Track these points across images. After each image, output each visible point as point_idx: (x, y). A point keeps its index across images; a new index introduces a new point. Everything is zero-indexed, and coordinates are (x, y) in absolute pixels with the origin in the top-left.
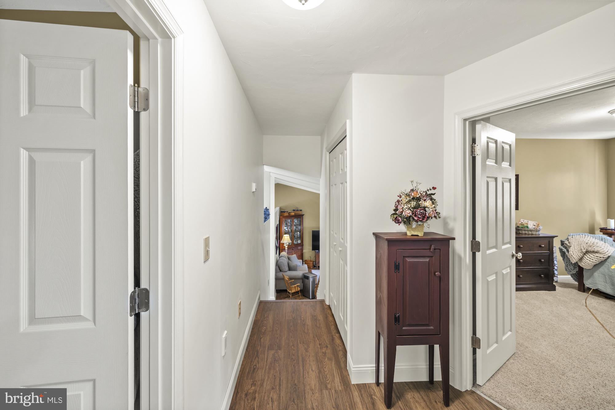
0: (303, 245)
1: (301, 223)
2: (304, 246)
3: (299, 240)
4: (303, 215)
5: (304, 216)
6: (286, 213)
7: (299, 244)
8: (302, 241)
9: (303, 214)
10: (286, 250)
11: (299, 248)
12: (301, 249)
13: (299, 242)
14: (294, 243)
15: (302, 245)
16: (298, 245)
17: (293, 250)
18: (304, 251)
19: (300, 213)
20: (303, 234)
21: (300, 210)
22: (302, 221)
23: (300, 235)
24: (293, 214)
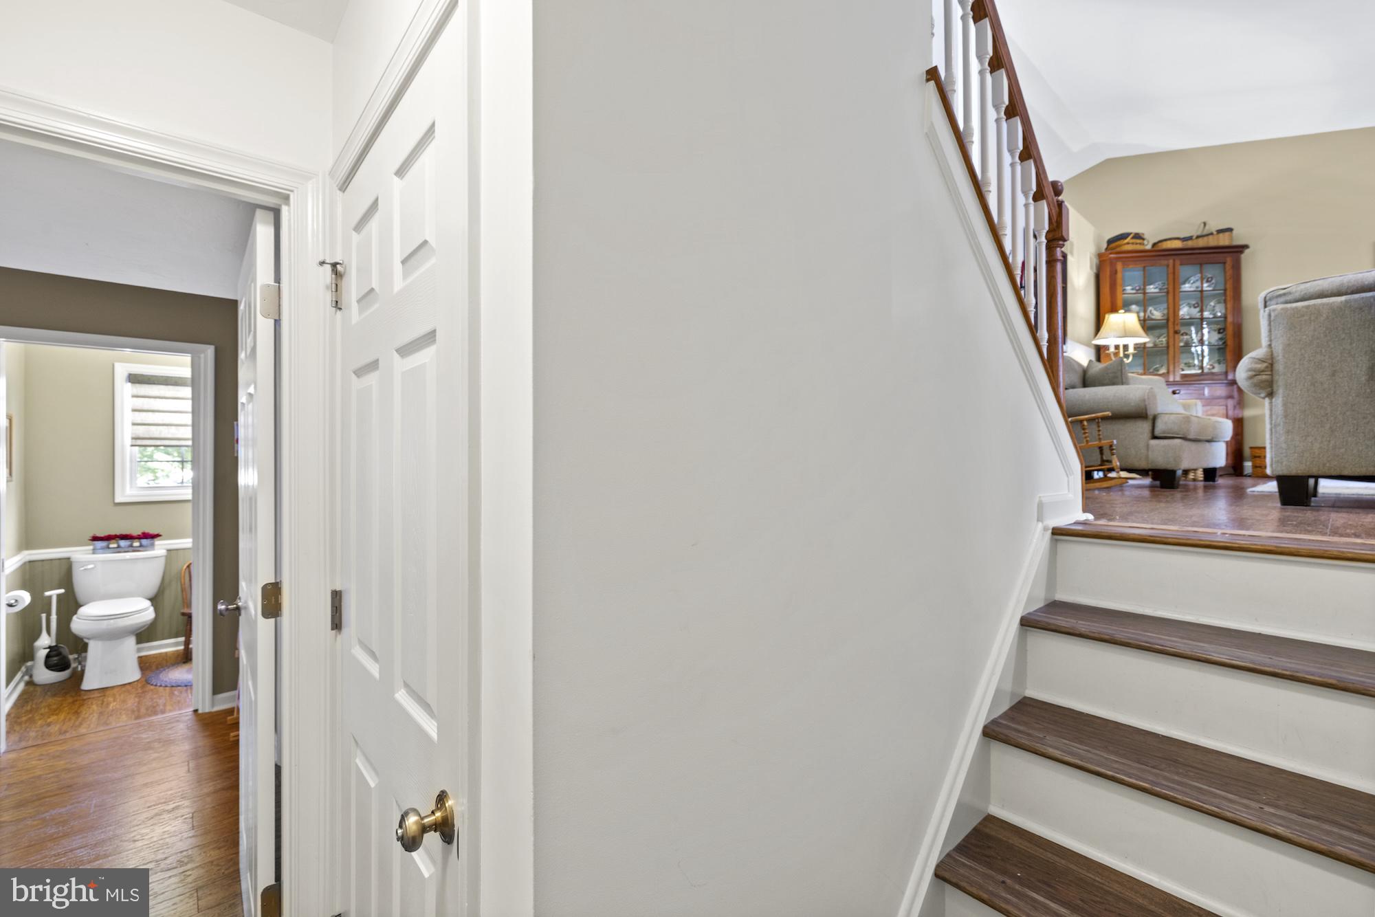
1: (1229, 286)
4: (1242, 248)
5: (1243, 256)
6: (1126, 241)
7: (1213, 374)
9: (1237, 242)
19: (1224, 240)
20: (1240, 333)
21: (1219, 231)
22: (1230, 278)
23: (1220, 339)
24: (1177, 244)
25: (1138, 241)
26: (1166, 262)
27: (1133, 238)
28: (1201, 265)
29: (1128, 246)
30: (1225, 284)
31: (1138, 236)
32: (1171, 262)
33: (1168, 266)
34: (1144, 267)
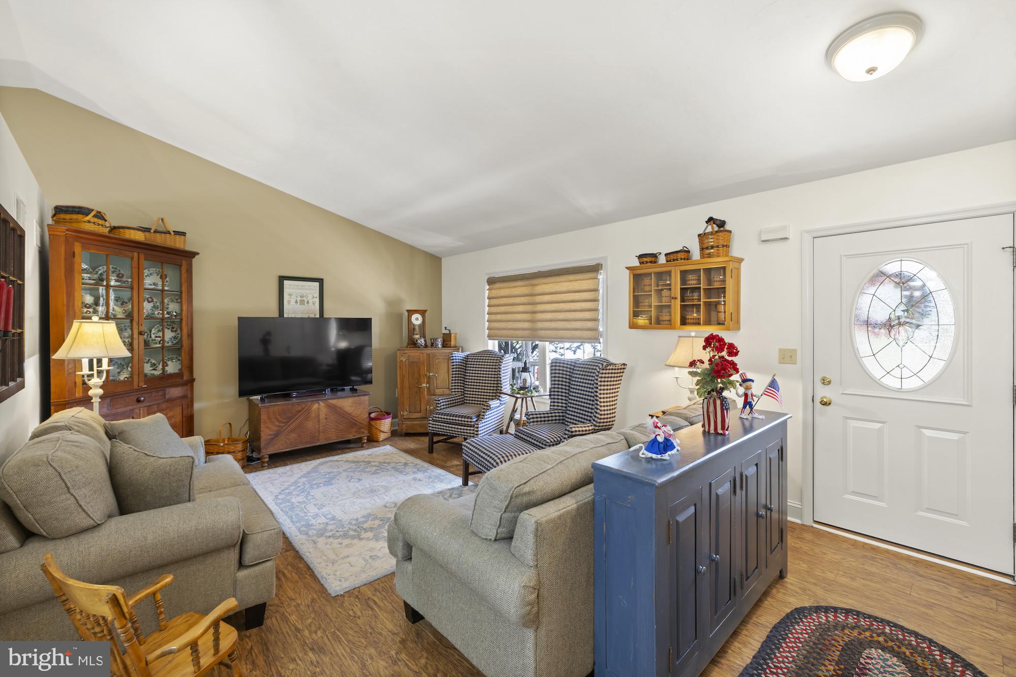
0: (192, 381)
1: (184, 289)
2: (195, 383)
3: (172, 359)
4: (193, 254)
5: (194, 260)
6: (87, 218)
7: (171, 376)
8: (189, 366)
9: (189, 248)
10: (96, 401)
11: (175, 392)
12: (184, 397)
13: (172, 367)
14: (146, 375)
15: (186, 379)
16: (166, 380)
17: (138, 401)
18: (197, 406)
19: (178, 243)
20: (191, 336)
21: (177, 233)
22: (185, 282)
23: (175, 338)
24: (139, 236)
25: (101, 222)
26: (130, 254)
27: (95, 216)
28: (162, 263)
29: (88, 225)
30: (181, 286)
31: (99, 216)
32: (136, 254)
33: (132, 258)
34: (107, 255)
